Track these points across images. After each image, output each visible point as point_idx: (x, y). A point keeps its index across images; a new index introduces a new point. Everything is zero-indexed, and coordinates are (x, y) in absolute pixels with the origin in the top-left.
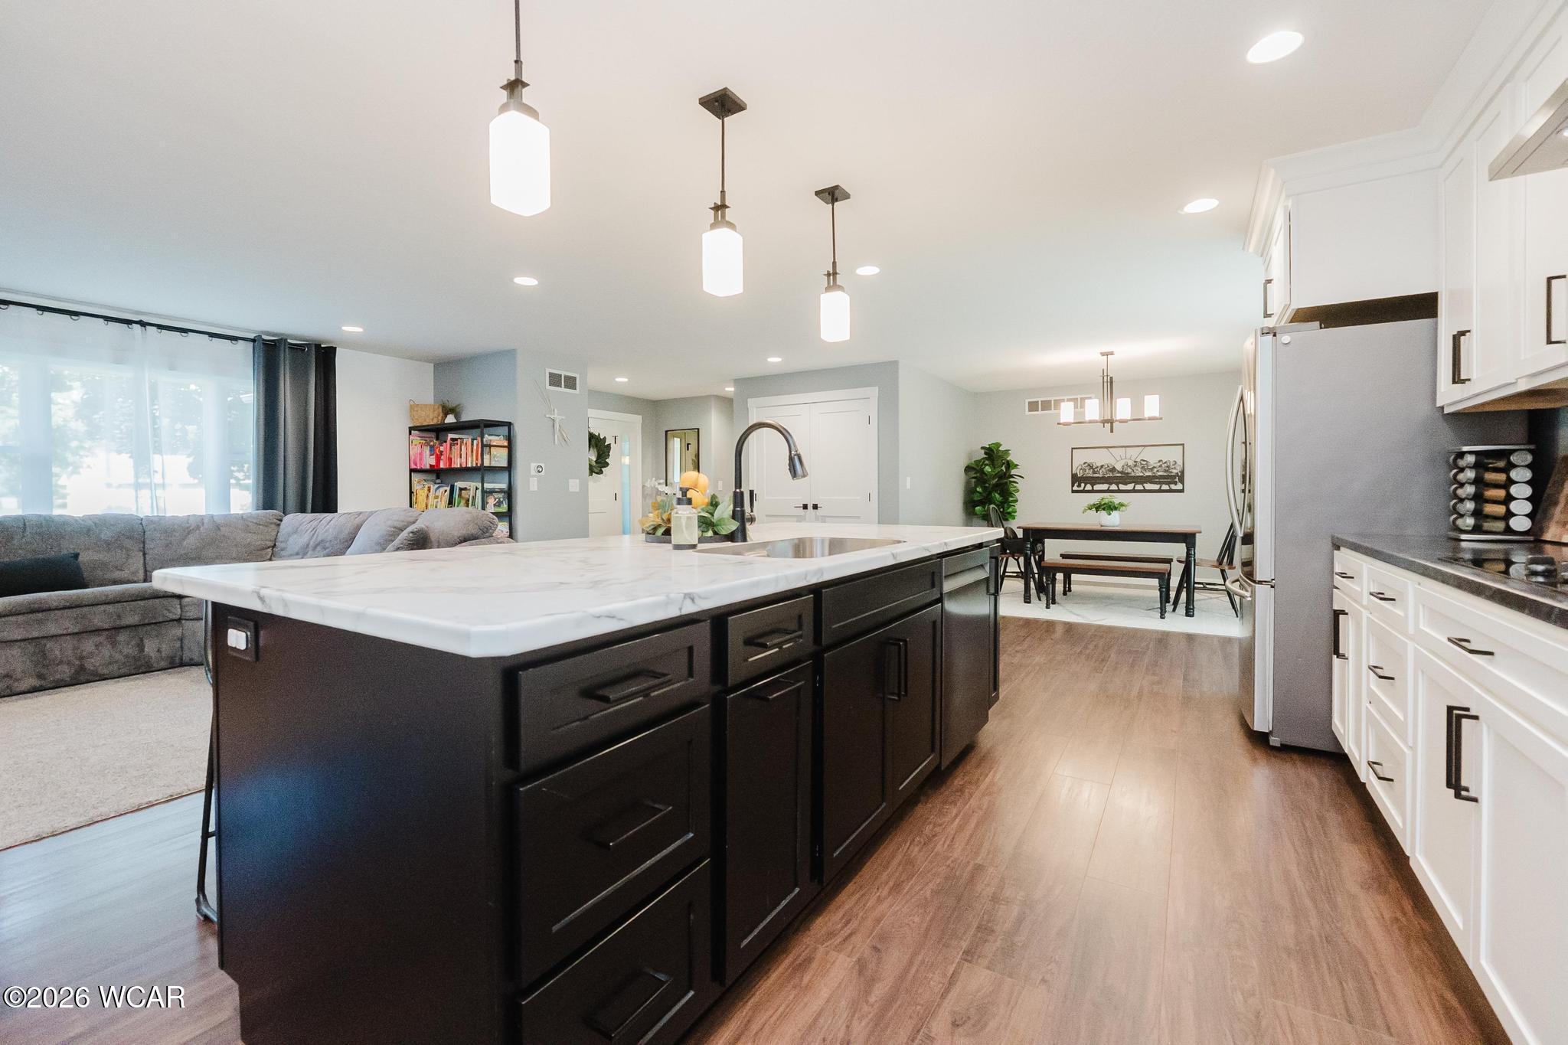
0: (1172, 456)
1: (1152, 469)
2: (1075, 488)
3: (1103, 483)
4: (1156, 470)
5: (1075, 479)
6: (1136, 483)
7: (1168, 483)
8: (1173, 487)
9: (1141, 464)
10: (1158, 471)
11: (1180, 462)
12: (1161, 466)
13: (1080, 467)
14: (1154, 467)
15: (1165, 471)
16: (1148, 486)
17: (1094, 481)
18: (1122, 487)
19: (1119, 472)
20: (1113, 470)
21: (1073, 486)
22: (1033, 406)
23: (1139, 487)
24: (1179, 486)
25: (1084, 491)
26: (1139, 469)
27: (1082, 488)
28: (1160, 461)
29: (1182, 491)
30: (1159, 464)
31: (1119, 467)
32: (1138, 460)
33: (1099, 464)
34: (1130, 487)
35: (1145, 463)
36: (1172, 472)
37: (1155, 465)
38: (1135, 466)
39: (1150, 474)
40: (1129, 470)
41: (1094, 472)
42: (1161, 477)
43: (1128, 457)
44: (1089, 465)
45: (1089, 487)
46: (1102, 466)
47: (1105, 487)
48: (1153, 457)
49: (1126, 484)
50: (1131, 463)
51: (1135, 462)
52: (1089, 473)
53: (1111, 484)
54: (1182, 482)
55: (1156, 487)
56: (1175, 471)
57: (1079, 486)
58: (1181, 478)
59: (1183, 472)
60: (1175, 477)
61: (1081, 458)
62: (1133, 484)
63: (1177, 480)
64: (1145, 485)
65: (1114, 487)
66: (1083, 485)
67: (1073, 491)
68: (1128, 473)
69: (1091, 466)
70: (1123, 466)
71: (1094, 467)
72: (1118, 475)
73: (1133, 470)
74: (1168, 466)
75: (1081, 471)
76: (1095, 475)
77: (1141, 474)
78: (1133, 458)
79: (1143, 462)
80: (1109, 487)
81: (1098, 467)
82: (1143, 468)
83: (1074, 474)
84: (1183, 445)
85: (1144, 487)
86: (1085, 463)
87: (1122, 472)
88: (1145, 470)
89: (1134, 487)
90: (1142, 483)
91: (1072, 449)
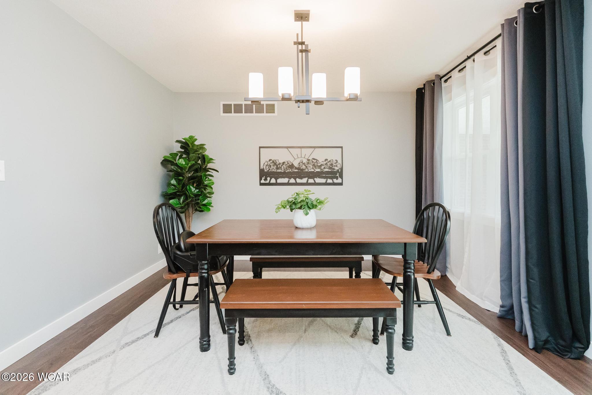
0: (334, 155)
1: (320, 167)
2: (263, 181)
3: (284, 178)
4: (323, 167)
5: (263, 174)
6: (310, 177)
7: (332, 178)
8: (335, 181)
9: (313, 162)
10: (324, 168)
11: (340, 161)
12: (326, 164)
13: (266, 164)
14: (322, 165)
15: (330, 168)
16: (318, 180)
17: (277, 175)
18: (299, 181)
19: (296, 168)
20: (292, 166)
21: (261, 179)
22: (227, 109)
23: (311, 181)
24: (339, 181)
25: (270, 184)
26: (311, 166)
27: (268, 182)
28: (326, 160)
29: (341, 184)
30: (325, 162)
31: (296, 164)
32: (310, 158)
33: (281, 161)
34: (304, 180)
35: (315, 161)
36: (334, 169)
37: (322, 163)
38: (308, 163)
39: (319, 170)
40: (304, 167)
41: (277, 168)
42: (327, 173)
43: (303, 156)
44: (273, 162)
45: (273, 181)
46: (284, 163)
47: (285, 180)
48: (321, 156)
49: (301, 178)
50: (305, 161)
51: (309, 160)
52: (273, 169)
53: (290, 178)
54: (341, 177)
55: (323, 181)
56: (336, 168)
57: (266, 179)
58: (340, 174)
59: (342, 169)
60: (335, 173)
61: (267, 156)
62: (307, 178)
63: (338, 175)
64: (315, 179)
65: (292, 181)
66: (269, 179)
67: (261, 184)
68: (303, 169)
69: (274, 163)
70: (299, 163)
71: (277, 164)
72: (295, 171)
73: (307, 167)
74: (332, 164)
75: (267, 167)
76: (279, 171)
77: (313, 170)
78: (307, 157)
79: (314, 161)
80: (289, 181)
81: (280, 164)
82: (314, 165)
83: (262, 169)
84: (342, 147)
85: (314, 181)
86: (270, 160)
87: (298, 169)
88: (315, 167)
89: (308, 181)
90: (313, 178)
91: (260, 147)
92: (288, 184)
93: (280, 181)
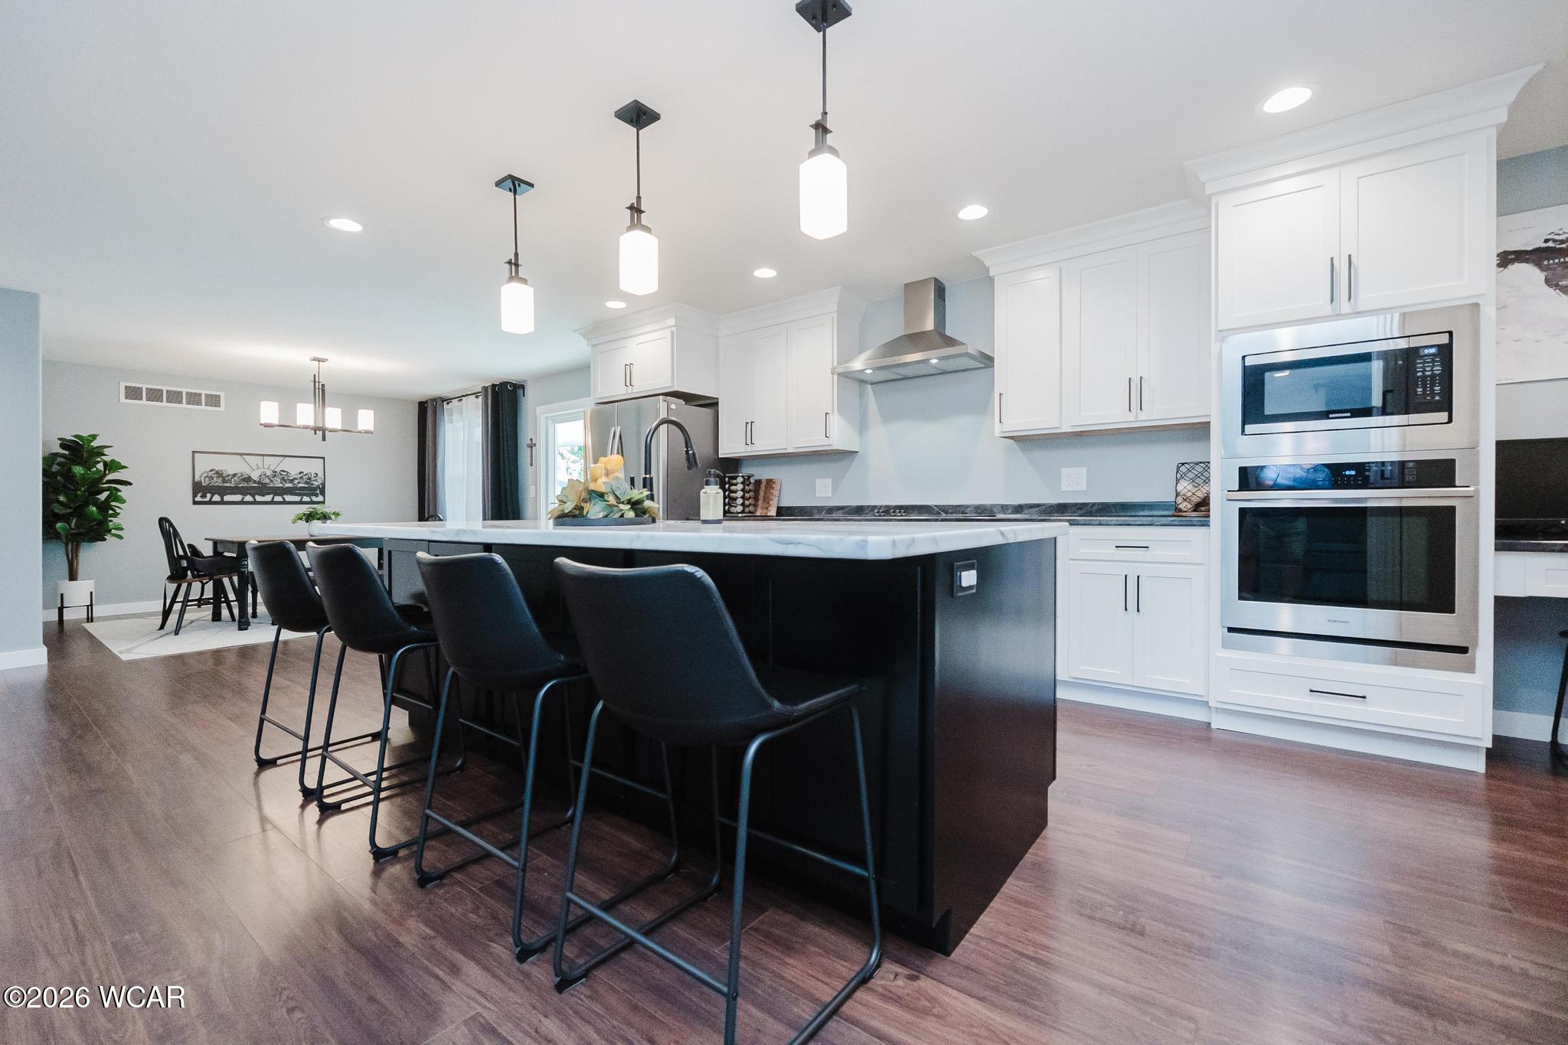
0: (312, 468)
1: (292, 481)
2: (198, 499)
3: (235, 494)
4: (296, 482)
5: (198, 488)
6: (276, 494)
7: (309, 495)
8: (314, 499)
9: (281, 475)
10: (299, 483)
11: (321, 475)
12: (301, 477)
13: (205, 475)
14: (295, 479)
15: (307, 483)
16: (288, 498)
17: (223, 491)
18: (258, 498)
19: (255, 482)
20: (248, 479)
21: (195, 495)
22: (133, 393)
23: (278, 499)
24: (320, 498)
25: (210, 503)
26: (279, 480)
27: (207, 499)
28: (301, 473)
30: (300, 476)
31: (255, 476)
32: (278, 470)
33: (231, 472)
34: (268, 498)
35: (285, 474)
36: (313, 484)
37: (296, 476)
38: (275, 476)
39: (290, 485)
40: (267, 481)
41: (224, 481)
42: (302, 488)
43: (266, 466)
44: (217, 473)
45: (217, 498)
46: (235, 475)
47: (238, 498)
48: (293, 468)
49: (263, 495)
50: (269, 473)
51: (275, 472)
52: (217, 482)
53: (245, 495)
54: (323, 493)
55: (297, 499)
56: (316, 483)
57: (204, 496)
58: (322, 491)
59: (324, 484)
60: (315, 489)
61: (205, 466)
62: (272, 496)
63: (318, 492)
64: (285, 496)
65: (249, 498)
66: (209, 495)
67: (195, 503)
68: (265, 484)
69: (219, 474)
70: (260, 476)
71: (224, 475)
72: (254, 485)
73: (272, 481)
74: (309, 479)
75: (207, 479)
76: (226, 485)
77: (281, 485)
78: (272, 468)
79: (282, 473)
80: (243, 498)
81: (229, 475)
82: (283, 479)
83: (198, 482)
84: (323, 458)
85: (284, 498)
86: (212, 470)
87: (259, 483)
88: (285, 481)
89: (273, 498)
90: (281, 495)
91: (194, 452)
92: (242, 503)
93: (227, 498)
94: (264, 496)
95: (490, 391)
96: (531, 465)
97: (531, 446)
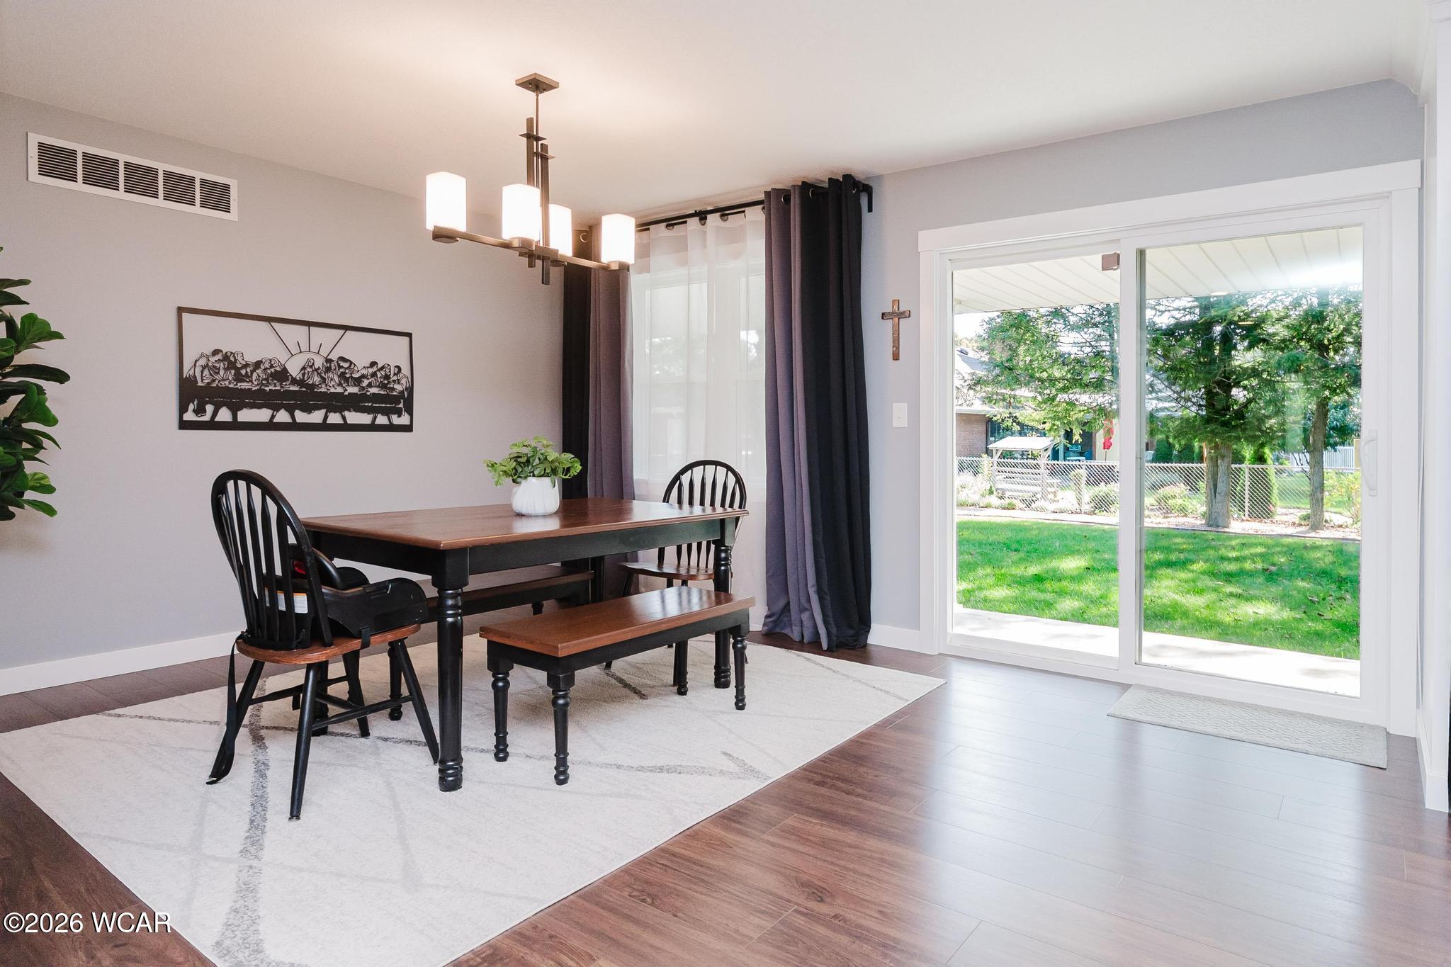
0: (390, 353)
1: (358, 381)
2: (190, 416)
3: (259, 406)
4: (365, 383)
5: (189, 392)
6: (331, 409)
7: (387, 412)
8: (396, 420)
9: (340, 367)
10: (370, 385)
11: (406, 370)
12: (374, 375)
13: (202, 362)
14: (363, 376)
15: (383, 386)
16: (353, 417)
17: (236, 400)
18: (301, 417)
19: (294, 381)
20: (282, 375)
21: (183, 409)
22: (56, 163)
23: (334, 418)
24: (404, 420)
25: (213, 425)
26: (336, 378)
27: (207, 418)
28: (373, 364)
29: (408, 428)
30: (371, 370)
31: (294, 370)
32: (334, 356)
33: (251, 358)
34: (317, 417)
35: (346, 365)
36: (393, 389)
37: (364, 372)
38: (328, 370)
39: (354, 390)
40: (316, 379)
41: (238, 378)
42: (374, 398)
43: (314, 348)
44: (226, 357)
45: (224, 415)
46: (258, 364)
47: (263, 415)
48: (360, 352)
49: (308, 409)
50: (319, 363)
51: (329, 361)
52: (226, 379)
53: (276, 408)
54: (410, 411)
55: (365, 419)
56: (398, 387)
57: (200, 410)
58: (404, 402)
59: (410, 390)
60: (396, 399)
61: (206, 338)
62: (323, 411)
63: (401, 405)
64: (346, 413)
65: (283, 416)
66: (210, 408)
67: (184, 425)
68: (313, 386)
69: (229, 361)
70: (304, 368)
71: (238, 365)
72: (293, 388)
73: (324, 379)
74: (387, 377)
75: (206, 372)
76: (244, 385)
77: (339, 390)
78: (324, 352)
79: (342, 364)
80: (273, 417)
81: (247, 365)
82: (342, 375)
83: (188, 379)
84: (409, 335)
85: (344, 418)
86: (216, 352)
87: (300, 383)
88: (347, 380)
89: (326, 417)
90: (340, 410)
91: (181, 310)
92: (271, 426)
93: (245, 415)
94: (310, 412)
95: (795, 202)
96: (896, 357)
97: (896, 315)
